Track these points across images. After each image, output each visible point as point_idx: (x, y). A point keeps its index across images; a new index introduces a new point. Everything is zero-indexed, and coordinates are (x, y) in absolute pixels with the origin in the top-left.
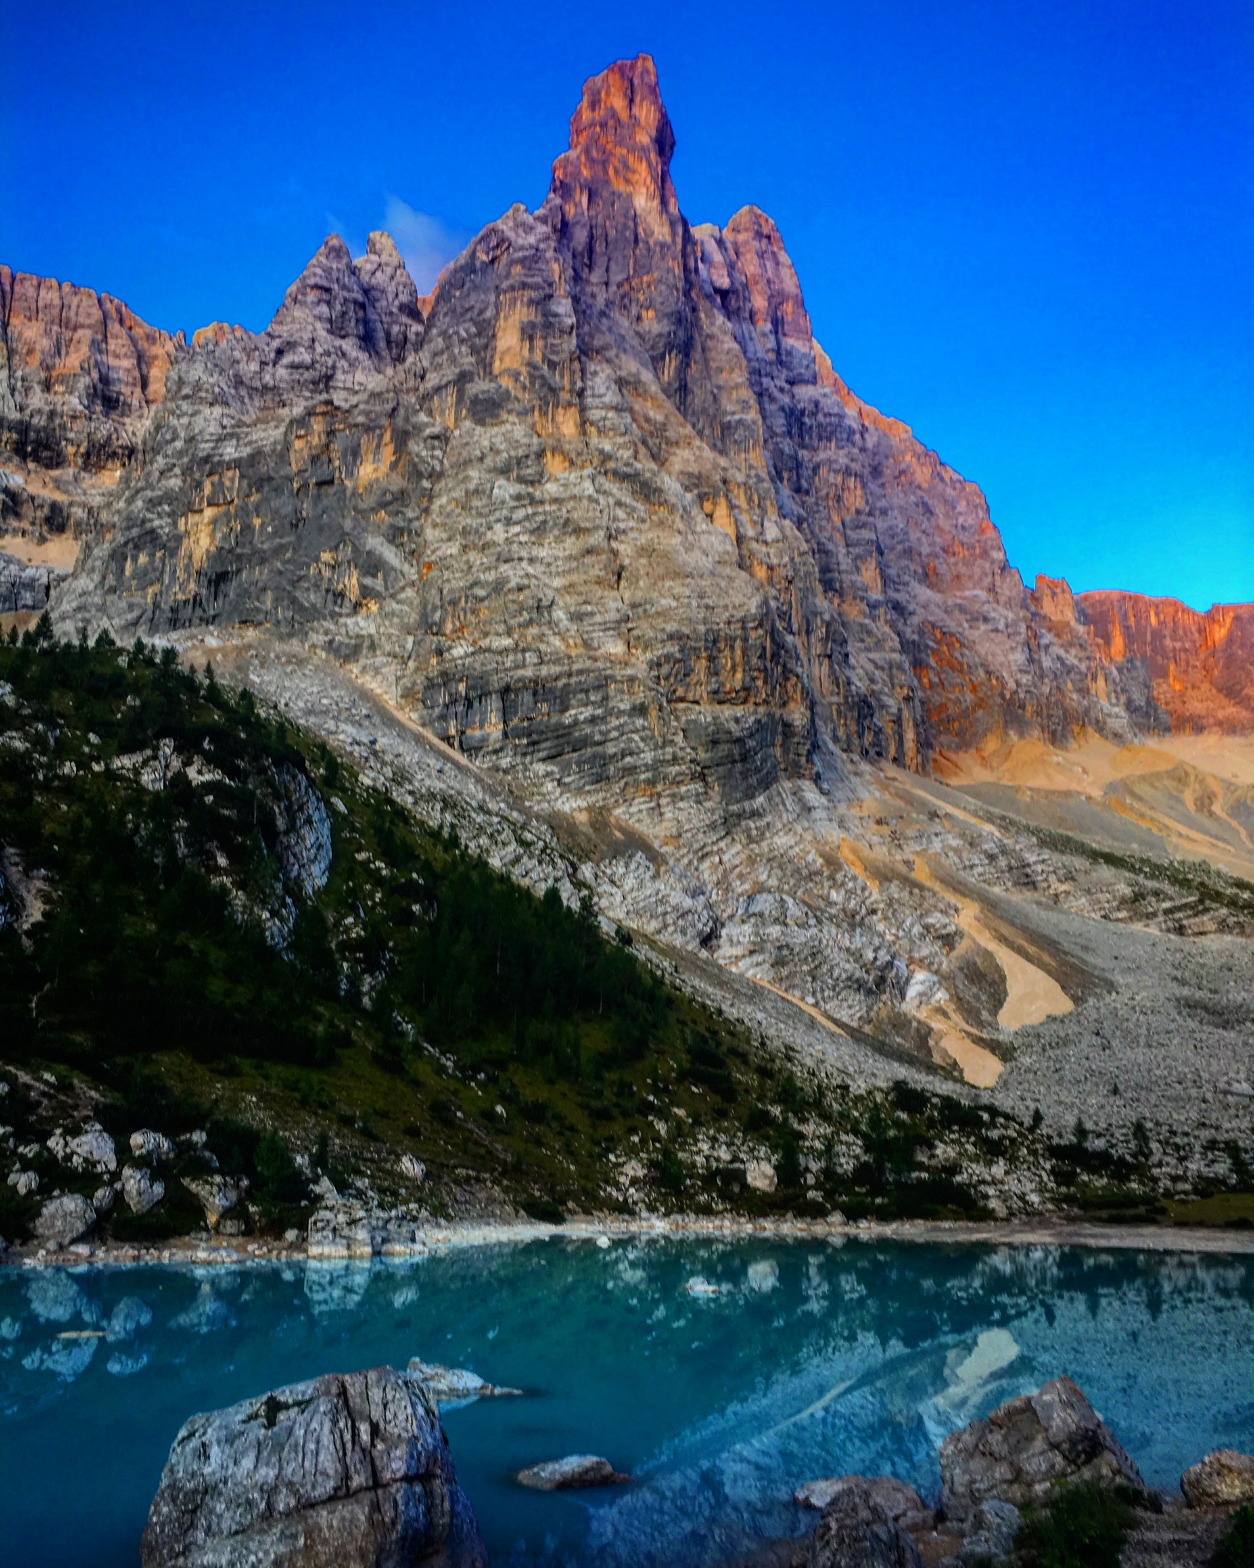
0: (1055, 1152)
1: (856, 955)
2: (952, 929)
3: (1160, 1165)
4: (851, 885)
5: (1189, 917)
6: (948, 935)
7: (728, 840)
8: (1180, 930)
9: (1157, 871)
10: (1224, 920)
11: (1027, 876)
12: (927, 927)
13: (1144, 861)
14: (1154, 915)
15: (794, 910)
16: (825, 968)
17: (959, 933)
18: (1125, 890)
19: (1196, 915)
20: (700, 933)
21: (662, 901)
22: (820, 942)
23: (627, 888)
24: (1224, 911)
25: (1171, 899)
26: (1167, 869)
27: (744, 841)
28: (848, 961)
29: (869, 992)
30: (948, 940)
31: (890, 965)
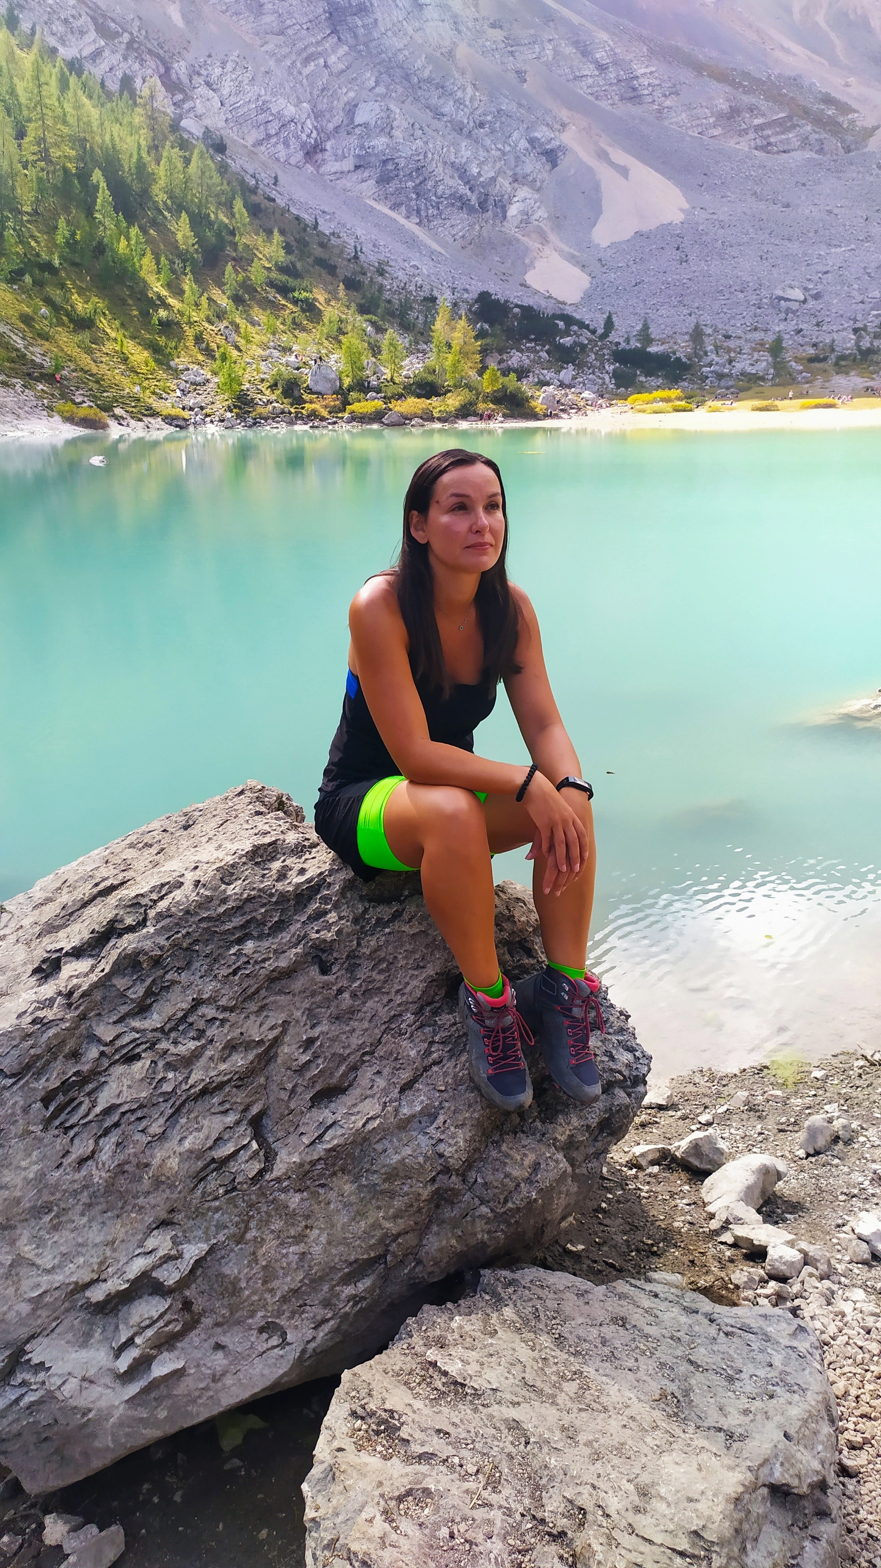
0: (620, 356)
1: (462, 172)
2: (554, 144)
3: (710, 365)
4: (459, 94)
5: (777, 133)
6: (552, 150)
7: (333, 40)
8: (765, 148)
9: (756, 85)
10: (807, 138)
11: (634, 89)
12: (532, 141)
13: (746, 75)
14: (746, 131)
15: (400, 122)
16: (430, 184)
17: (563, 149)
18: (723, 105)
19: (783, 133)
20: (303, 145)
21: (263, 108)
22: (425, 156)
23: (225, 92)
24: (809, 128)
25: (763, 115)
26: (764, 83)
27: (351, 41)
28: (452, 177)
29: (471, 210)
30: (552, 156)
31: (493, 180)
